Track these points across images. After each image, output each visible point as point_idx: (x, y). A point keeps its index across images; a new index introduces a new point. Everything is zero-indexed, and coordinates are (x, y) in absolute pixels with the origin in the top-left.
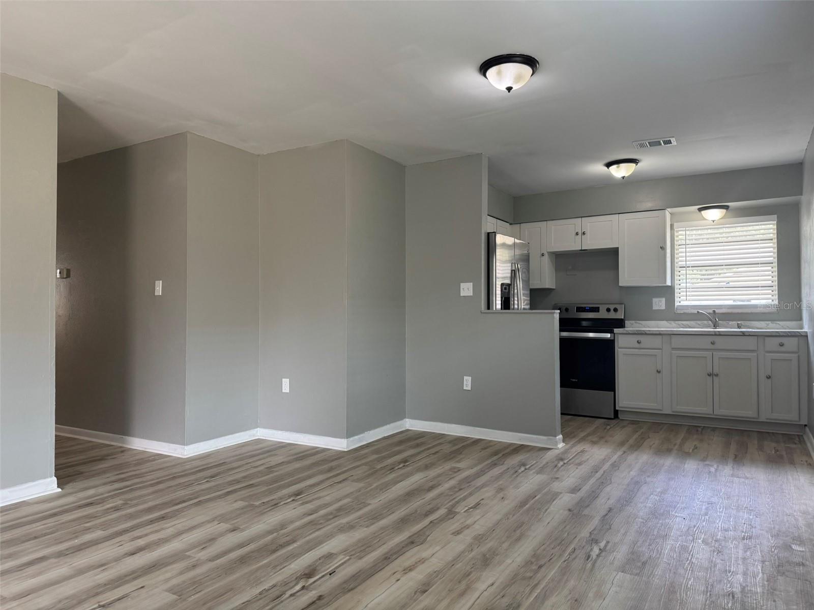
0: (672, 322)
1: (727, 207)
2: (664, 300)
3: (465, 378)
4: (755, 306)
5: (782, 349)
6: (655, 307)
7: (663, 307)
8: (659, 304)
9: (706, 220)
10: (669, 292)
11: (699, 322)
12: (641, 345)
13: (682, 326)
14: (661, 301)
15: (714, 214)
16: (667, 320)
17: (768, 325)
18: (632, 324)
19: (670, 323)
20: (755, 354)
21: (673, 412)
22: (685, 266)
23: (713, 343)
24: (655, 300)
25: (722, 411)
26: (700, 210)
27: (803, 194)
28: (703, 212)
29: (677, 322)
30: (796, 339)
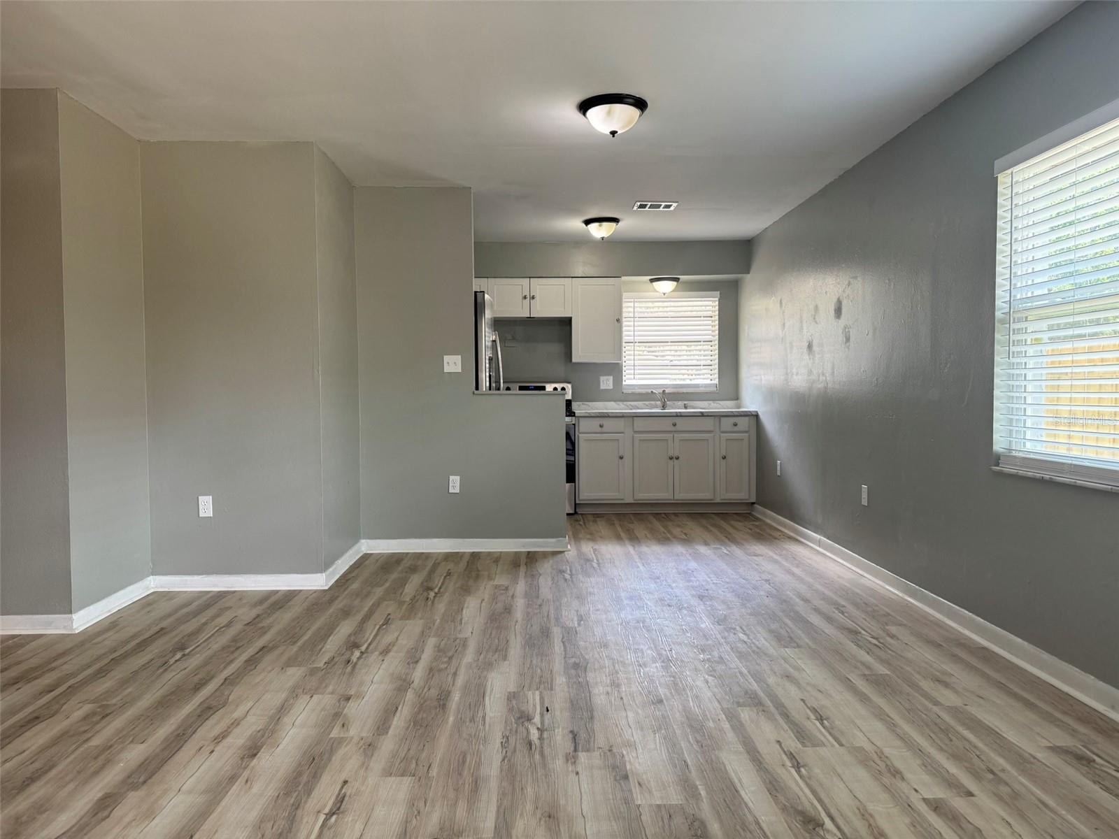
0: (621, 403)
1: (676, 280)
2: (611, 378)
3: (452, 478)
4: (697, 386)
5: (736, 429)
6: (603, 387)
7: (611, 387)
8: (606, 383)
9: (657, 292)
10: (615, 370)
11: (647, 403)
12: (604, 429)
13: (631, 407)
14: (608, 380)
15: (667, 286)
16: (615, 401)
17: (710, 404)
18: (579, 406)
19: (618, 404)
20: (712, 435)
21: (636, 500)
22: (633, 341)
23: (675, 425)
24: (602, 378)
25: (681, 496)
26: (652, 281)
27: (752, 271)
28: (655, 284)
29: (625, 403)
30: (747, 418)
